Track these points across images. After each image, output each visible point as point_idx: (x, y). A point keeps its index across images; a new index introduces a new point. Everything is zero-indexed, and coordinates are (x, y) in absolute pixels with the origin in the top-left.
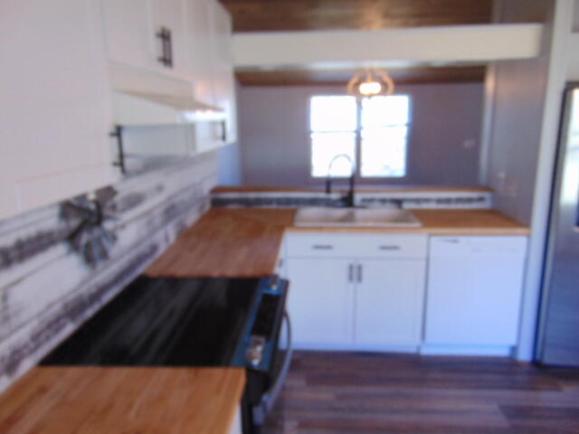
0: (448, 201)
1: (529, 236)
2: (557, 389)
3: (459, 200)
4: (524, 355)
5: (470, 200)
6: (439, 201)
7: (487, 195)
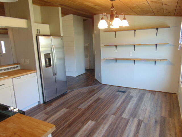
0: (8, 69)
1: (36, 72)
2: (51, 105)
3: (11, 68)
4: (42, 102)
5: (14, 68)
6: (5, 70)
7: (18, 65)
